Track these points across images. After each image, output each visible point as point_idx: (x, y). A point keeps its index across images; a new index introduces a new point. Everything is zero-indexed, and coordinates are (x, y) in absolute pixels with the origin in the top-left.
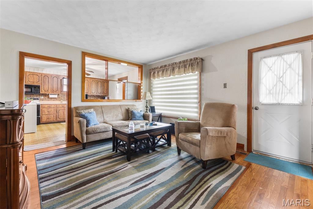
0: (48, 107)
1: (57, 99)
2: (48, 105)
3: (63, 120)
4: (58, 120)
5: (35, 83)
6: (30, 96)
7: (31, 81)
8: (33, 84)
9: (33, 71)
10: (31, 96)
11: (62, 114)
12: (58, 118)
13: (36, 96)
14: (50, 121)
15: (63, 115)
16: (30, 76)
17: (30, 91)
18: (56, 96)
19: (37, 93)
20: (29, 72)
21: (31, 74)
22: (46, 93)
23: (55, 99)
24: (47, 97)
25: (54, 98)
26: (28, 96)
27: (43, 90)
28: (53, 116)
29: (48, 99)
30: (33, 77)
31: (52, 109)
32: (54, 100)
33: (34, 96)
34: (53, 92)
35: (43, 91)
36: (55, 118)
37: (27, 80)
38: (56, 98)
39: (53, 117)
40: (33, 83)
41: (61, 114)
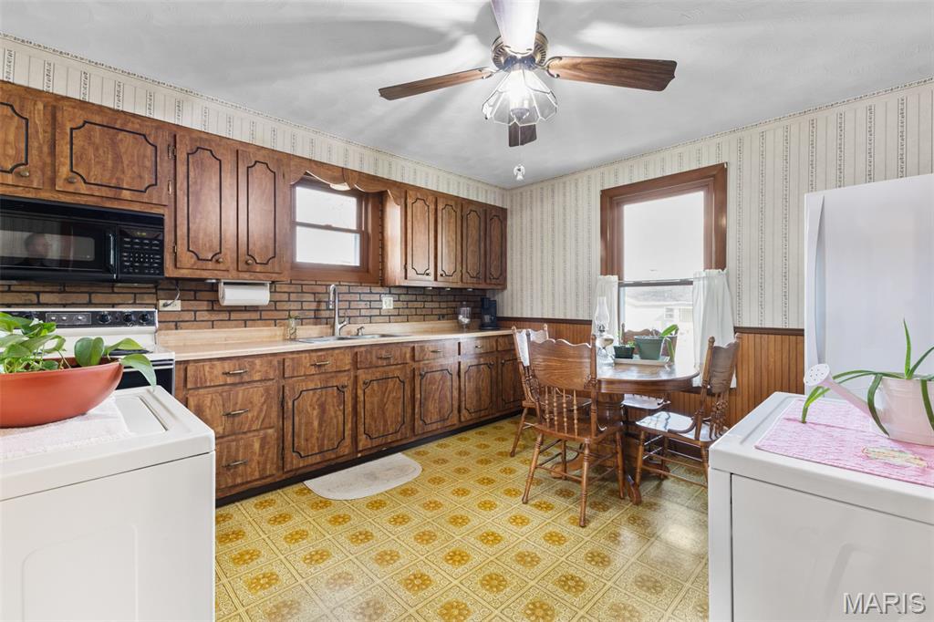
0: (229, 380)
1: (265, 315)
2: (227, 366)
3: (318, 458)
4: (294, 462)
5: (126, 194)
6: (85, 298)
7: (96, 174)
8: (108, 204)
9: (109, 103)
10: (96, 299)
11: (316, 424)
12: (289, 453)
13: (130, 298)
14: (239, 480)
15: (320, 425)
16: (89, 138)
17: (89, 257)
18: (261, 296)
19: (142, 270)
20: (83, 105)
21: (97, 119)
22: (204, 274)
23: (255, 315)
24: (204, 306)
25: (246, 309)
26: (73, 298)
27: (182, 248)
28: (264, 441)
29: (214, 317)
30: (114, 144)
31: (257, 394)
32: (245, 323)
33: (115, 298)
34: (249, 266)
35: (186, 259)
36: (273, 453)
37: (64, 171)
38: (254, 309)
39: (262, 447)
40: (110, 193)
41: (309, 424)
